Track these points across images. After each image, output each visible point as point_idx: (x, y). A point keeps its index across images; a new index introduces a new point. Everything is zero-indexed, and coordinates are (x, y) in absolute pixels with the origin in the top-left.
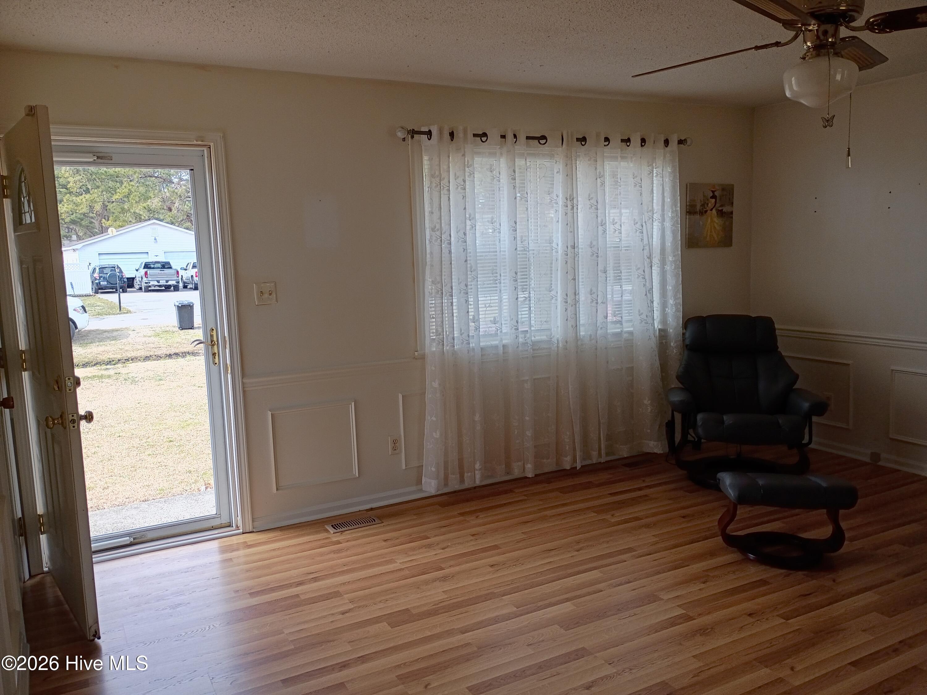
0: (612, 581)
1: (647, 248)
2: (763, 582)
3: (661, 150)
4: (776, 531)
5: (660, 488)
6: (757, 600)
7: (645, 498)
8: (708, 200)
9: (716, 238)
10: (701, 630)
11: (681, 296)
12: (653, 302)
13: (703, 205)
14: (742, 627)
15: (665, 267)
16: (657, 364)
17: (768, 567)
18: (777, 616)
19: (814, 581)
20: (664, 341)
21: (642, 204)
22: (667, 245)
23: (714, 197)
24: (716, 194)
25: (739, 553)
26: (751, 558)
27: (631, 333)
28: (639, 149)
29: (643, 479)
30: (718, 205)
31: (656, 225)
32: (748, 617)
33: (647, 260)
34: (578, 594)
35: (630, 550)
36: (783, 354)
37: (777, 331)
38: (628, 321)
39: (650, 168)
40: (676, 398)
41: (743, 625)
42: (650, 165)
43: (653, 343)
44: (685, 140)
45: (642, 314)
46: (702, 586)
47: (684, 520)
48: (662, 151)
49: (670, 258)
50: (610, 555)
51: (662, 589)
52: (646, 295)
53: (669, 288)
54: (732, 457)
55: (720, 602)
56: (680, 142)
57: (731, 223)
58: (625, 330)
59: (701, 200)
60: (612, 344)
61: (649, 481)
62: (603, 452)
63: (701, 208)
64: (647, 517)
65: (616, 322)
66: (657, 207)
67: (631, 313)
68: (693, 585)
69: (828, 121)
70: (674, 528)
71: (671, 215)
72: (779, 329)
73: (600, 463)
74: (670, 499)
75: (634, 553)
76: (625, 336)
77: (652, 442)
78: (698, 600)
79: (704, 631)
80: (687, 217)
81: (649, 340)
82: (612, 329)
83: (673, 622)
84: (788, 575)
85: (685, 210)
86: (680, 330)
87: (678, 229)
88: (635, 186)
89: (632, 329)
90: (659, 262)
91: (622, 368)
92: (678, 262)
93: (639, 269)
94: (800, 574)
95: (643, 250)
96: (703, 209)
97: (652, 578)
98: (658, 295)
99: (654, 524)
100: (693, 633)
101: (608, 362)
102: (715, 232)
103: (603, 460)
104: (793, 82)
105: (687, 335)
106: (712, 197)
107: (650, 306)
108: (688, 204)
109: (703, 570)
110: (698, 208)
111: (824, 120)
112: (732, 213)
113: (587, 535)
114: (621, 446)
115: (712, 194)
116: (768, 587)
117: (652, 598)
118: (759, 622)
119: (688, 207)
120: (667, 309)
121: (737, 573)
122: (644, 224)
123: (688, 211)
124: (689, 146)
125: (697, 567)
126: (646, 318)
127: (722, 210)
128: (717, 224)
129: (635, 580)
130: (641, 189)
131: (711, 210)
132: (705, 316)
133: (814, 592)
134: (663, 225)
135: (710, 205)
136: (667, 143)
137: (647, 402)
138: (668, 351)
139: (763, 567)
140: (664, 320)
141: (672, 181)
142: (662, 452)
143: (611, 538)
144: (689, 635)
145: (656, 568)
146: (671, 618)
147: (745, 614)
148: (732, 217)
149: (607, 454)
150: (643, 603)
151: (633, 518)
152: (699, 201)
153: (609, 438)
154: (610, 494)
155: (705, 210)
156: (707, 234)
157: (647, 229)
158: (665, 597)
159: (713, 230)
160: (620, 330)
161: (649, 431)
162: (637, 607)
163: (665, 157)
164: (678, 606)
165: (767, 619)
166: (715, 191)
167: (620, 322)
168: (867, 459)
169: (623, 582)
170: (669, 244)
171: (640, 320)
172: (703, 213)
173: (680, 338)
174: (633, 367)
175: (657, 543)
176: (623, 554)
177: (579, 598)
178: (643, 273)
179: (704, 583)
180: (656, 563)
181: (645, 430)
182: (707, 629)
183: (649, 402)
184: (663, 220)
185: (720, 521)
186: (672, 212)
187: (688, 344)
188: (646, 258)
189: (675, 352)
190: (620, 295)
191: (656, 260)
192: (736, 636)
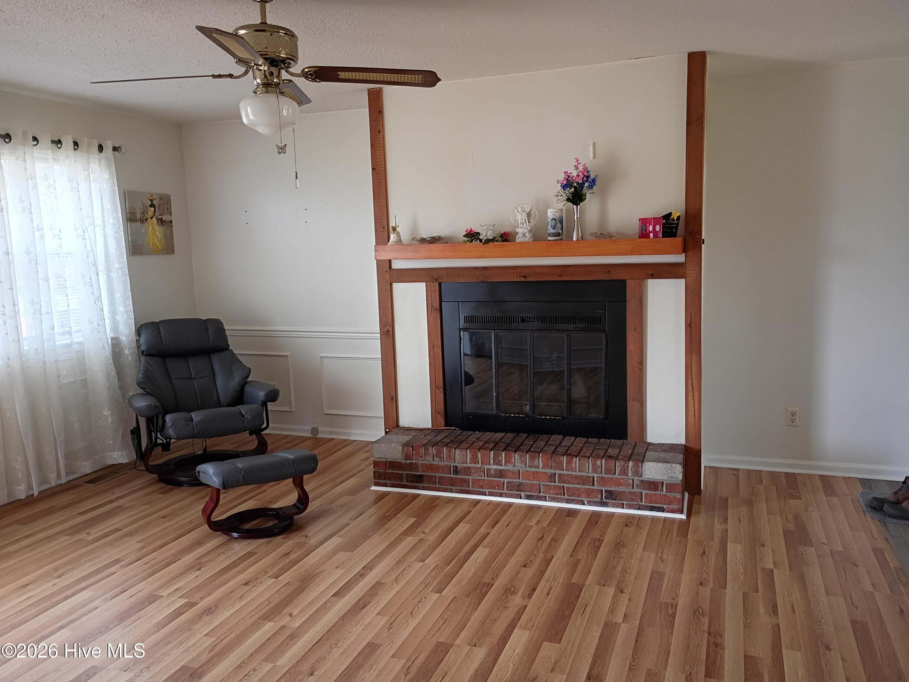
0: (106, 596)
1: (91, 254)
2: (250, 554)
3: (95, 156)
4: (251, 508)
5: (132, 496)
6: (248, 571)
7: (120, 509)
8: (147, 208)
9: (159, 246)
10: (206, 611)
11: (131, 303)
12: (102, 310)
13: (143, 213)
14: (241, 596)
15: (111, 274)
16: (114, 373)
17: (251, 540)
18: (269, 577)
19: (291, 541)
20: (117, 350)
21: (81, 209)
22: (111, 251)
23: (152, 205)
24: (154, 202)
25: (224, 535)
26: (236, 537)
27: (81, 344)
28: (72, 152)
29: (112, 491)
30: (157, 214)
31: (99, 232)
32: (245, 586)
33: (93, 267)
34: (72, 619)
35: (117, 561)
36: (235, 352)
37: (226, 332)
38: (76, 331)
39: (86, 172)
40: (141, 403)
41: (241, 594)
42: (86, 170)
43: (108, 351)
44: (119, 147)
45: (93, 323)
46: (198, 573)
47: (164, 520)
48: (97, 156)
49: (116, 265)
50: (97, 572)
51: (160, 587)
52: (95, 303)
53: (118, 295)
54: (199, 453)
55: (217, 581)
56: (115, 149)
57: (172, 231)
58: (74, 341)
59: (140, 208)
60: (62, 357)
61: (118, 493)
62: (63, 473)
63: (142, 216)
64: (126, 527)
65: (64, 333)
66: (98, 214)
67: (80, 322)
68: (188, 575)
69: (281, 148)
70: (156, 530)
71: (113, 221)
72: (228, 330)
73: (61, 484)
74: (146, 504)
75: (122, 563)
76: (75, 347)
77: (117, 453)
78: (198, 586)
79: (209, 611)
80: (129, 224)
81: (102, 349)
82: (61, 341)
83: (178, 613)
84: (269, 542)
85: (126, 217)
86: (134, 337)
87: (122, 236)
88: (72, 190)
89: (82, 339)
90: (104, 270)
91: (76, 381)
92: (125, 269)
93: (85, 276)
94: (279, 539)
95: (88, 256)
96: (143, 217)
97: (148, 580)
98: (107, 303)
99: (136, 531)
100: (200, 616)
101: (59, 377)
102: (157, 240)
103: (63, 481)
104: (249, 111)
105: (142, 341)
106: (151, 206)
107: (100, 314)
108: (128, 211)
109: (195, 559)
110: (138, 216)
111: (278, 147)
112: (171, 222)
113: (65, 559)
114: (83, 463)
115: (150, 203)
116: (255, 556)
117: (152, 598)
118: (255, 587)
119: (128, 214)
120: (117, 317)
121: (226, 553)
122: (85, 230)
123: (128, 218)
124: (124, 153)
125: (189, 559)
126: (97, 327)
127: (162, 218)
128: (158, 232)
129: (130, 587)
130: (78, 193)
131: (152, 218)
132: (157, 321)
133: (292, 550)
134: (104, 231)
135: (149, 213)
136: (101, 148)
137: (106, 412)
138: (122, 359)
139: (248, 541)
140: (115, 328)
141: (110, 187)
142: (128, 461)
143: (94, 555)
144: (196, 619)
145: (150, 570)
146: (176, 610)
147: (242, 585)
148: (172, 226)
149: (68, 474)
150: (144, 605)
151: (112, 531)
152: (139, 209)
153: (67, 457)
154: (79, 514)
155: (145, 218)
156: (150, 242)
157: (88, 234)
158: (165, 593)
159: (155, 238)
160: (69, 341)
161: (111, 442)
162: (139, 611)
163: (100, 164)
164: (179, 597)
165: (261, 583)
166: (153, 200)
167: (70, 333)
168: (309, 435)
169: (118, 592)
170: (114, 251)
171: (91, 329)
172: (143, 221)
173: (133, 346)
174: (86, 379)
175: (143, 548)
176: (113, 565)
177: (74, 622)
178: (90, 281)
179: (198, 570)
180: (147, 566)
181: (107, 442)
182: (212, 608)
183: (109, 412)
184: (104, 227)
185: (204, 510)
186: (114, 219)
187: (144, 349)
188: (91, 265)
189: (130, 359)
190: (67, 305)
191: (101, 267)
192: (238, 606)
